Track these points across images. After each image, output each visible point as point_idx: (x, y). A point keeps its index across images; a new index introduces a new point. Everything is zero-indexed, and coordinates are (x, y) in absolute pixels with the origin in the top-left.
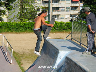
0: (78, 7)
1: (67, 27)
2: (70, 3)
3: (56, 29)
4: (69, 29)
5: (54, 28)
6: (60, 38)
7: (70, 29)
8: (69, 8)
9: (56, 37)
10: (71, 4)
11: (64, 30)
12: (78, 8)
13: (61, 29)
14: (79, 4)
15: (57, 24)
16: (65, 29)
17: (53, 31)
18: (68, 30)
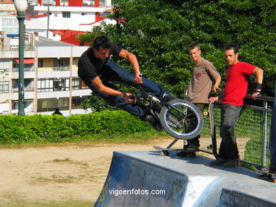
0: (32, 79)
1: (72, 130)
2: (11, 70)
3: (41, 136)
4: (78, 134)
5: (37, 133)
6: (67, 160)
7: (80, 136)
8: (7, 83)
9: (55, 158)
10: (13, 71)
11: (64, 139)
12: (32, 82)
13: (55, 136)
14: (34, 72)
15: (44, 122)
16: (66, 135)
17: (35, 141)
18: (74, 137)
